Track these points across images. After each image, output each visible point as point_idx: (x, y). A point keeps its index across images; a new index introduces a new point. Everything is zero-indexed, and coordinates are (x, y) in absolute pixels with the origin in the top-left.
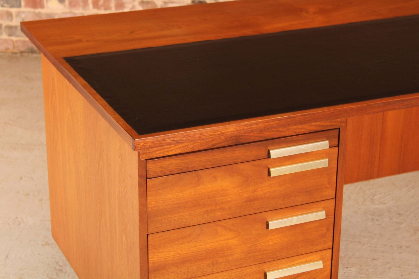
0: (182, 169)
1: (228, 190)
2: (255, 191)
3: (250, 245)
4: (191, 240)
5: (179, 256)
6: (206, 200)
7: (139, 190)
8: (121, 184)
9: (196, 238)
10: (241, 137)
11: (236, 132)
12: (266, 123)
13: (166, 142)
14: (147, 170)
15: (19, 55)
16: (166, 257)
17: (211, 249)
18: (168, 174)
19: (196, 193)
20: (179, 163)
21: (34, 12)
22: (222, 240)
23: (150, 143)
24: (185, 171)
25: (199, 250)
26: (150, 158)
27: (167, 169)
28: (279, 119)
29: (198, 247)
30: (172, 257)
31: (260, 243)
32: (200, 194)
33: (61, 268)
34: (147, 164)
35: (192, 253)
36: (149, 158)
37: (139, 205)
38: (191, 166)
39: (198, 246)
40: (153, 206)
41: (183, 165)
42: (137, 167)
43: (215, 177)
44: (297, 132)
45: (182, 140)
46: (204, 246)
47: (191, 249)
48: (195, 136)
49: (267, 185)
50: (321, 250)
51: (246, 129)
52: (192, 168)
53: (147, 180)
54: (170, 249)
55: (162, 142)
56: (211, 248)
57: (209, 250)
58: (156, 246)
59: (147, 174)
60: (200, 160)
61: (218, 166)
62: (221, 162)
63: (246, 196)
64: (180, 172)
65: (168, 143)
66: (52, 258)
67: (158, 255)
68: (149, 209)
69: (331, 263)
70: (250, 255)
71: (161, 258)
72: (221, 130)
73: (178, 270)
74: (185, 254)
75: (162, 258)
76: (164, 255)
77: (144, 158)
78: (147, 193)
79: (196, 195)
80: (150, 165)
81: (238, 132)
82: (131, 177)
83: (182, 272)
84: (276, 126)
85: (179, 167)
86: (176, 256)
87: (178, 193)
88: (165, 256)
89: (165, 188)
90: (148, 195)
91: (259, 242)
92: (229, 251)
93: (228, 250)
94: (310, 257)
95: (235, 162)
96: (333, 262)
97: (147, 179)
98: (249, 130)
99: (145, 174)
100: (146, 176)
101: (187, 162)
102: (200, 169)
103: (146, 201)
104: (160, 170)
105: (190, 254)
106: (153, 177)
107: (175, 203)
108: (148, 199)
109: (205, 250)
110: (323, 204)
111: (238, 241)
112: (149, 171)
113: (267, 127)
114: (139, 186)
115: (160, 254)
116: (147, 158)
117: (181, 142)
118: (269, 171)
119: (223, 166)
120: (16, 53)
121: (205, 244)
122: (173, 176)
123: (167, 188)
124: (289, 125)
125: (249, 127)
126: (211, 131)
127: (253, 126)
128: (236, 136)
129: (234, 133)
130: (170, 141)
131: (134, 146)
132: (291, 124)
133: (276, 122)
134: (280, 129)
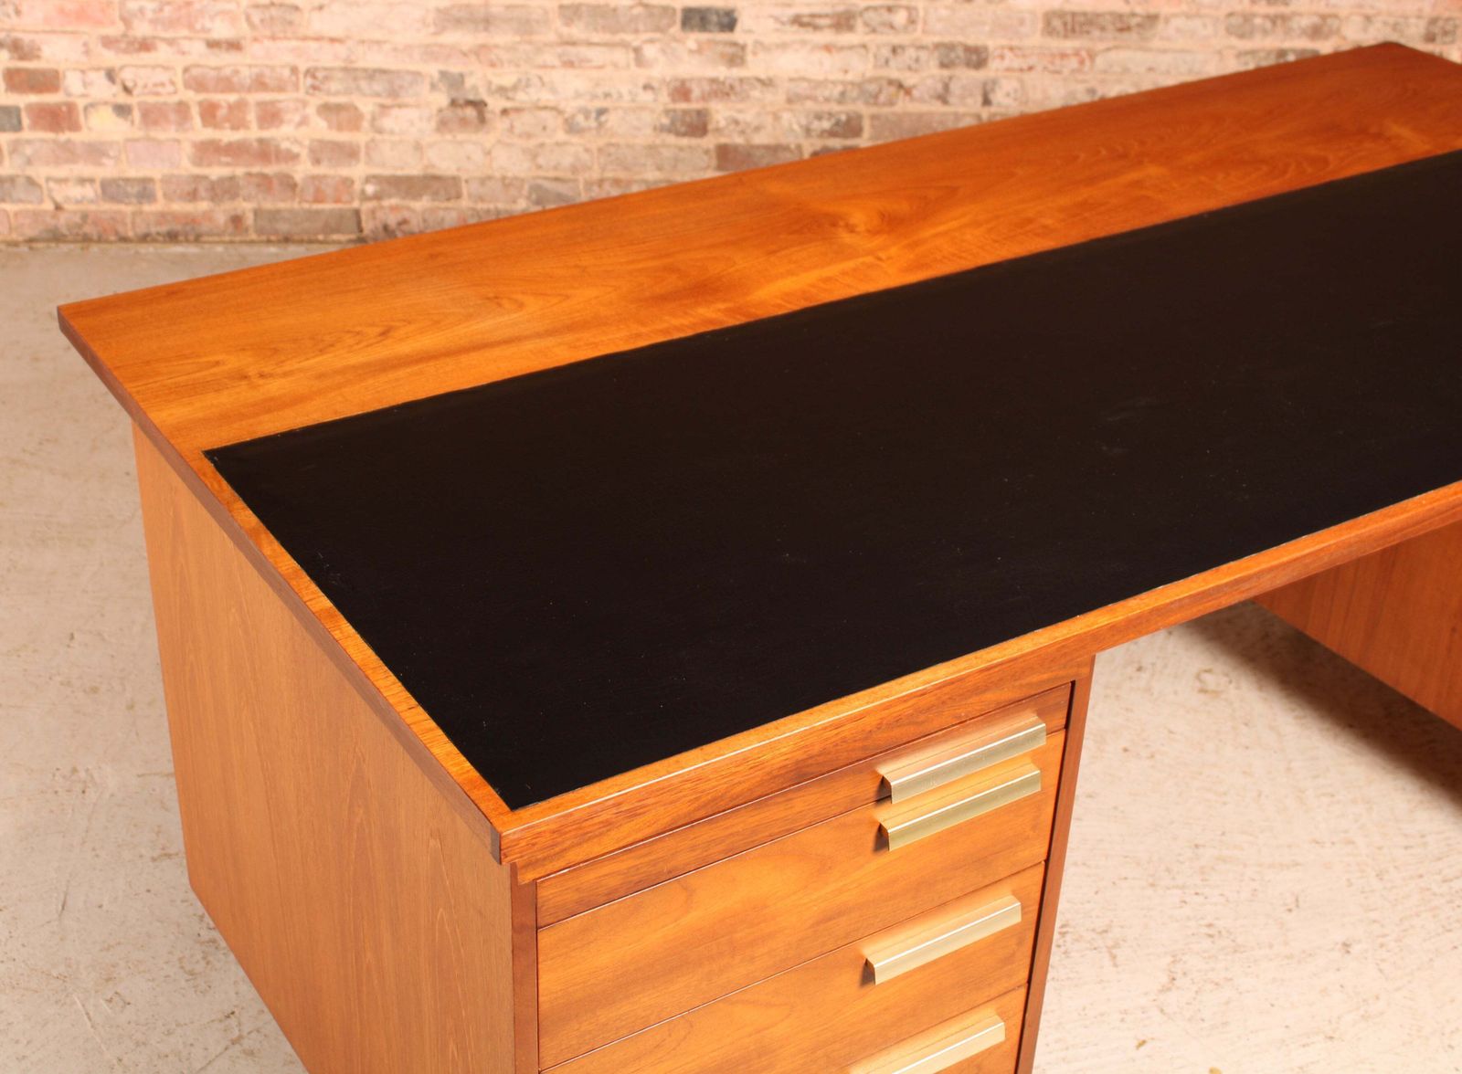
0: (639, 882)
3: (818, 1030)
4: (661, 1059)
9: (674, 1050)
10: (810, 762)
11: (798, 753)
12: (885, 709)
13: (596, 820)
14: (539, 906)
15: (24, 249)
20: (631, 867)
21: (55, 141)
23: (548, 835)
28: (919, 693)
34: (539, 891)
38: (665, 868)
41: (641, 871)
43: (733, 881)
44: (963, 714)
45: (641, 807)
48: (681, 788)
50: (999, 996)
51: (827, 740)
52: (670, 872)
53: (539, 931)
55: (584, 824)
59: (539, 917)
60: (695, 846)
65: (602, 822)
68: (543, 1007)
69: (1021, 1018)
70: (819, 1053)
72: (756, 756)
77: (527, 876)
80: (548, 891)
81: (806, 752)
84: (911, 711)
85: (631, 878)
87: (628, 945)
89: (592, 943)
91: (842, 1017)
94: (971, 1019)
96: (1027, 1015)
97: (538, 929)
98: (833, 739)
99: (531, 919)
100: (534, 923)
101: (653, 860)
102: (692, 869)
103: (535, 990)
104: (576, 898)
106: (556, 920)
107: (617, 974)
110: (1016, 881)
112: (545, 909)
113: (884, 722)
114: (514, 955)
116: (538, 876)
117: (641, 811)
118: (884, 833)
120: (16, 244)
123: (596, 940)
124: (943, 703)
125: (836, 732)
126: (727, 765)
127: (848, 726)
128: (797, 762)
129: (794, 754)
130: (609, 817)
131: (500, 850)
132: (950, 698)
133: (910, 703)
134: (922, 718)
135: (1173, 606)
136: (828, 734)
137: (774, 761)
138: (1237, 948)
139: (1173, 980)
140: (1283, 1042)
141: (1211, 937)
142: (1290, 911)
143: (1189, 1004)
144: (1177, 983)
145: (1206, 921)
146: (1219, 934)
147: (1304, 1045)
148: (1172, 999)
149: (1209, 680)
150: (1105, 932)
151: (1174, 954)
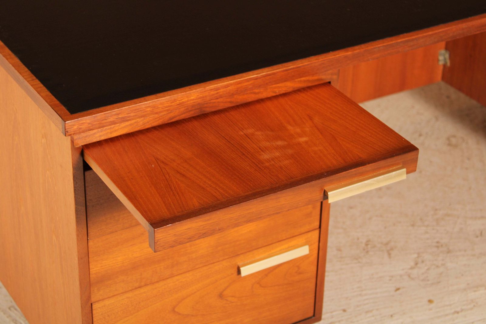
0: (205, 233)
5: (129, 261)
8: (48, 172)
10: (206, 106)
11: (199, 100)
12: (238, 84)
13: (108, 121)
16: (112, 264)
23: (87, 125)
27: (184, 236)
28: (255, 78)
30: (121, 264)
42: (71, 156)
44: (277, 92)
45: (129, 117)
48: (146, 110)
50: (307, 232)
51: (212, 95)
54: (117, 253)
55: (103, 122)
58: (99, 252)
59: (156, 247)
65: (110, 122)
67: (102, 263)
71: (106, 266)
72: (180, 99)
73: (128, 277)
74: (137, 257)
76: (110, 261)
77: (79, 144)
80: (160, 235)
81: (203, 100)
82: (61, 166)
84: (251, 86)
86: (125, 262)
98: (216, 95)
100: (154, 249)
101: (211, 223)
104: (173, 239)
113: (239, 90)
115: (104, 262)
117: (129, 118)
124: (267, 84)
125: (216, 92)
126: (167, 102)
127: (222, 90)
128: (199, 104)
129: (197, 100)
130: (114, 120)
131: (65, 129)
132: (270, 82)
133: (250, 82)
134: (257, 91)
135: (375, 50)
136: (212, 93)
137: (189, 103)
138: (449, 252)
139: (416, 264)
140: (465, 290)
141: (438, 247)
142: (477, 237)
143: (423, 274)
144: (418, 265)
145: (436, 240)
146: (442, 246)
147: (475, 291)
148: (415, 272)
149: (453, 141)
150: (387, 244)
151: (418, 254)
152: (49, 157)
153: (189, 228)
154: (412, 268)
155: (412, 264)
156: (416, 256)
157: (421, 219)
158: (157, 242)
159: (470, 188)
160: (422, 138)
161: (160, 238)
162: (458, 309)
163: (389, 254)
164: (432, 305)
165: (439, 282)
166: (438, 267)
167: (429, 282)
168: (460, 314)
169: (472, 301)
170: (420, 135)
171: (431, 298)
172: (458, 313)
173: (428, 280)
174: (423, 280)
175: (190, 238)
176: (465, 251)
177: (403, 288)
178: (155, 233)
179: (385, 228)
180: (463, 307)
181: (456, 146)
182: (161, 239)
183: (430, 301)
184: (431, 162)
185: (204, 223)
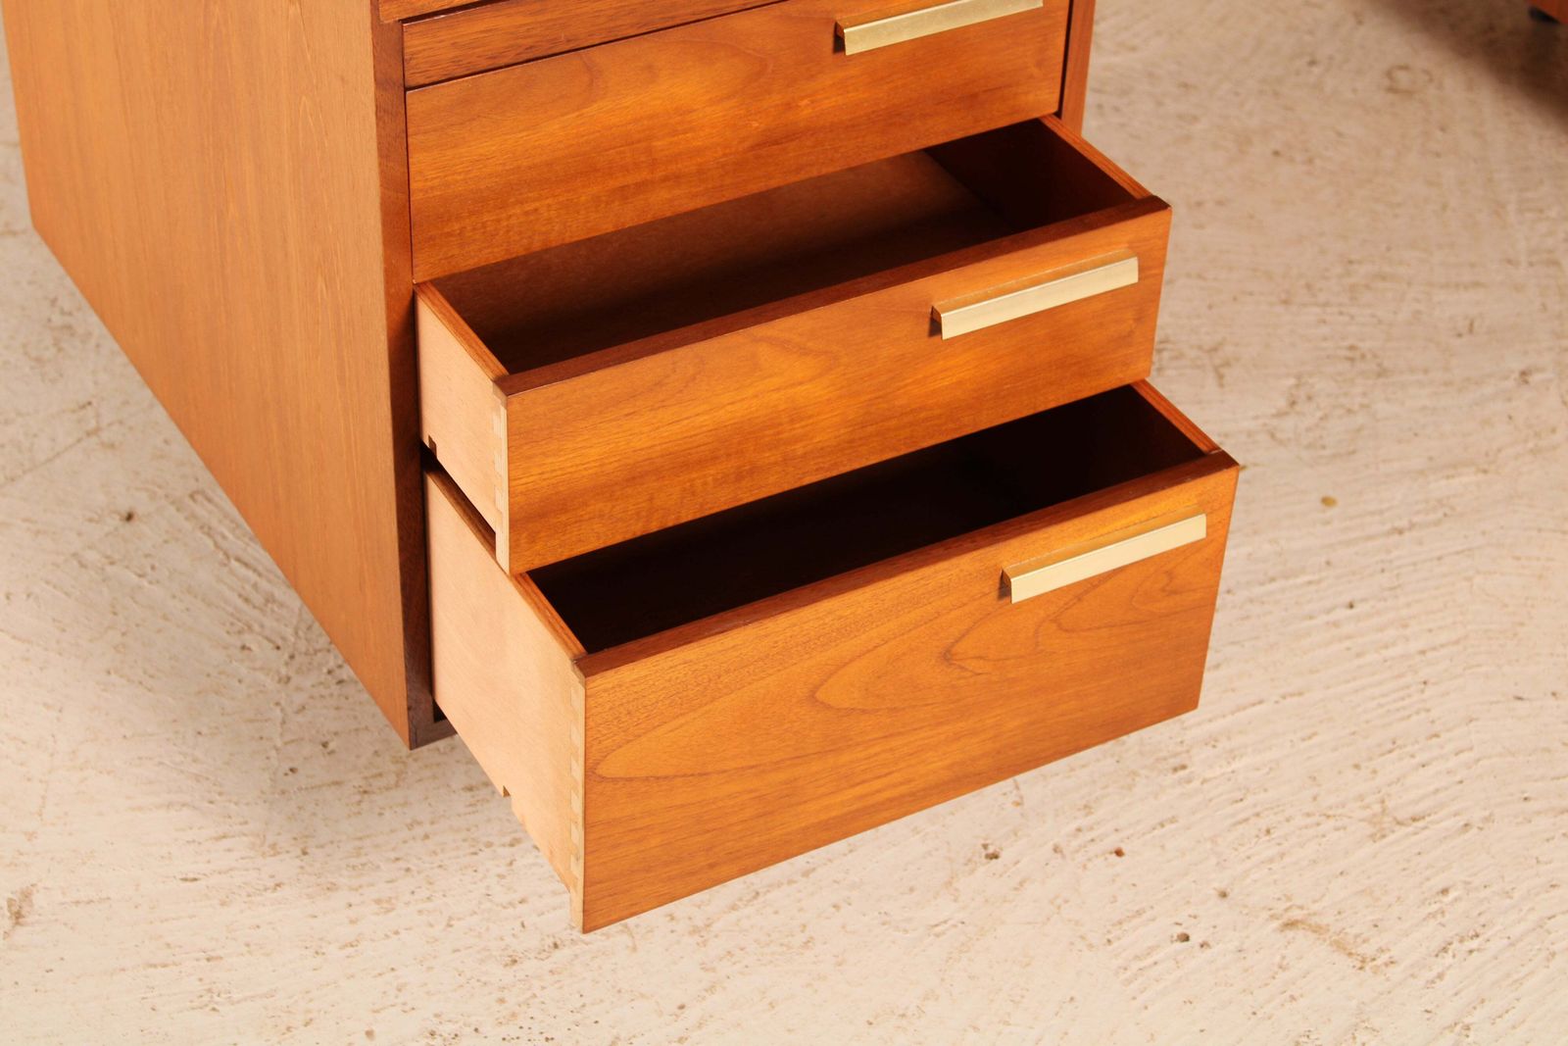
0: (531, 47)
1: (695, 110)
2: (789, 106)
3: (869, 397)
4: (663, 401)
5: (619, 460)
6: (618, 149)
7: (377, 131)
8: (304, 98)
9: (681, 391)
14: (406, 57)
16: (572, 466)
17: (735, 424)
18: (483, 69)
19: (582, 129)
20: (521, 26)
22: (773, 390)
24: (541, 55)
25: (693, 433)
26: (417, 14)
27: (477, 50)
29: (686, 422)
30: (593, 464)
31: (906, 386)
32: (599, 131)
33: (68, 320)
34: (406, 38)
35: (664, 446)
36: (411, 15)
37: (381, 185)
38: (563, 35)
39: (687, 418)
40: (429, 184)
41: (534, 32)
42: (370, 48)
43: (650, 67)
46: (706, 417)
47: (662, 429)
49: (831, 82)
52: (569, 41)
53: (408, 93)
54: (587, 437)
56: (732, 422)
57: (725, 426)
58: (535, 432)
59: (406, 74)
60: (596, 12)
61: (660, 26)
62: (670, 15)
63: (757, 128)
64: (525, 57)
66: (30, 283)
67: (544, 464)
68: (416, 197)
70: (870, 429)
71: (554, 474)
73: (614, 507)
74: (641, 450)
75: (559, 473)
76: (566, 460)
77: (391, 13)
78: (410, 140)
79: (583, 136)
80: (417, 41)
82: (343, 79)
83: (630, 513)
85: (520, 41)
86: (606, 461)
87: (520, 132)
88: (569, 465)
89: (474, 119)
90: (410, 148)
91: (902, 384)
92: (797, 425)
93: (792, 421)
95: (721, 9)
97: (406, 89)
99: (397, 75)
100: (402, 82)
101: (548, 21)
102: (597, 42)
103: (406, 170)
104: (450, 56)
105: (658, 448)
106: (427, 81)
107: (507, 168)
108: (410, 160)
109: (711, 431)
111: (828, 387)
112: (413, 62)
114: (378, 118)
115: (550, 460)
116: (405, 16)
118: (838, 34)
119: (678, 25)
121: (711, 410)
122: (501, 74)
123: (479, 116)
138: (1382, 373)
139: (1293, 403)
140: (1421, 472)
141: (1352, 360)
142: (1460, 335)
143: (1308, 430)
144: (1298, 408)
145: (1346, 343)
146: (1363, 356)
147: (1448, 477)
148: (1288, 424)
149: (1403, 78)
150: (1214, 349)
151: (1299, 377)
152: (309, 56)
153: (490, 31)
154: (1280, 415)
155: (1282, 403)
156: (1292, 381)
157: (1308, 286)
158: (411, 59)
159: (1444, 207)
160: (1316, 70)
161: (420, 48)
162: (1403, 523)
163: (1221, 377)
164: (1332, 512)
165: (1354, 452)
166: (1349, 411)
167: (1326, 452)
168: (1407, 535)
169: (1440, 501)
170: (1312, 63)
171: (1331, 494)
172: (1400, 532)
173: (1324, 447)
174: (1309, 446)
175: (495, 58)
176: (1426, 371)
177: (1255, 465)
178: (405, 34)
179: (1210, 307)
180: (1416, 519)
181: (1409, 94)
182: (420, 52)
183: (1327, 502)
184: (1340, 134)
185: (529, 20)
